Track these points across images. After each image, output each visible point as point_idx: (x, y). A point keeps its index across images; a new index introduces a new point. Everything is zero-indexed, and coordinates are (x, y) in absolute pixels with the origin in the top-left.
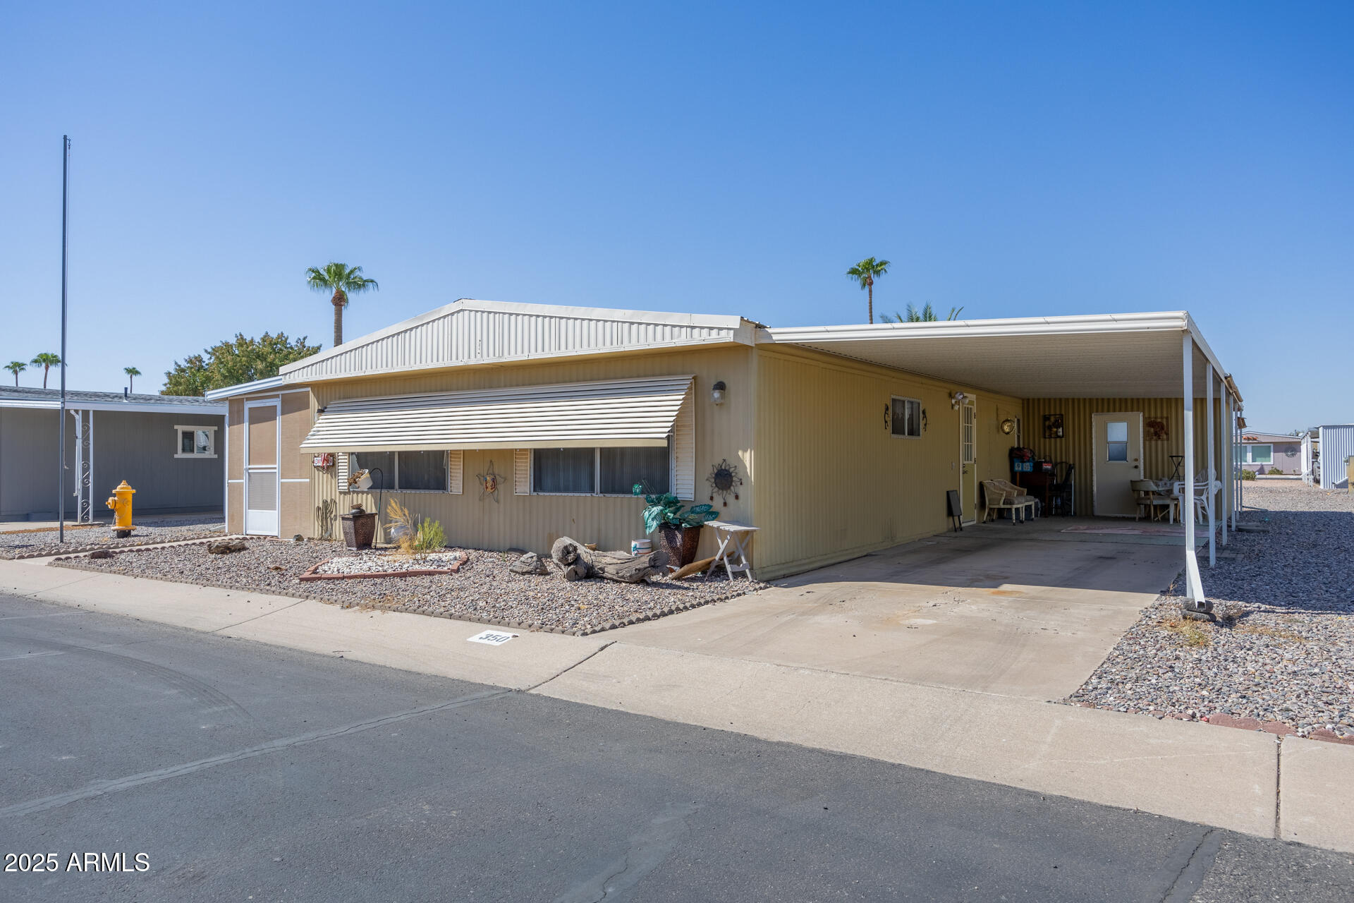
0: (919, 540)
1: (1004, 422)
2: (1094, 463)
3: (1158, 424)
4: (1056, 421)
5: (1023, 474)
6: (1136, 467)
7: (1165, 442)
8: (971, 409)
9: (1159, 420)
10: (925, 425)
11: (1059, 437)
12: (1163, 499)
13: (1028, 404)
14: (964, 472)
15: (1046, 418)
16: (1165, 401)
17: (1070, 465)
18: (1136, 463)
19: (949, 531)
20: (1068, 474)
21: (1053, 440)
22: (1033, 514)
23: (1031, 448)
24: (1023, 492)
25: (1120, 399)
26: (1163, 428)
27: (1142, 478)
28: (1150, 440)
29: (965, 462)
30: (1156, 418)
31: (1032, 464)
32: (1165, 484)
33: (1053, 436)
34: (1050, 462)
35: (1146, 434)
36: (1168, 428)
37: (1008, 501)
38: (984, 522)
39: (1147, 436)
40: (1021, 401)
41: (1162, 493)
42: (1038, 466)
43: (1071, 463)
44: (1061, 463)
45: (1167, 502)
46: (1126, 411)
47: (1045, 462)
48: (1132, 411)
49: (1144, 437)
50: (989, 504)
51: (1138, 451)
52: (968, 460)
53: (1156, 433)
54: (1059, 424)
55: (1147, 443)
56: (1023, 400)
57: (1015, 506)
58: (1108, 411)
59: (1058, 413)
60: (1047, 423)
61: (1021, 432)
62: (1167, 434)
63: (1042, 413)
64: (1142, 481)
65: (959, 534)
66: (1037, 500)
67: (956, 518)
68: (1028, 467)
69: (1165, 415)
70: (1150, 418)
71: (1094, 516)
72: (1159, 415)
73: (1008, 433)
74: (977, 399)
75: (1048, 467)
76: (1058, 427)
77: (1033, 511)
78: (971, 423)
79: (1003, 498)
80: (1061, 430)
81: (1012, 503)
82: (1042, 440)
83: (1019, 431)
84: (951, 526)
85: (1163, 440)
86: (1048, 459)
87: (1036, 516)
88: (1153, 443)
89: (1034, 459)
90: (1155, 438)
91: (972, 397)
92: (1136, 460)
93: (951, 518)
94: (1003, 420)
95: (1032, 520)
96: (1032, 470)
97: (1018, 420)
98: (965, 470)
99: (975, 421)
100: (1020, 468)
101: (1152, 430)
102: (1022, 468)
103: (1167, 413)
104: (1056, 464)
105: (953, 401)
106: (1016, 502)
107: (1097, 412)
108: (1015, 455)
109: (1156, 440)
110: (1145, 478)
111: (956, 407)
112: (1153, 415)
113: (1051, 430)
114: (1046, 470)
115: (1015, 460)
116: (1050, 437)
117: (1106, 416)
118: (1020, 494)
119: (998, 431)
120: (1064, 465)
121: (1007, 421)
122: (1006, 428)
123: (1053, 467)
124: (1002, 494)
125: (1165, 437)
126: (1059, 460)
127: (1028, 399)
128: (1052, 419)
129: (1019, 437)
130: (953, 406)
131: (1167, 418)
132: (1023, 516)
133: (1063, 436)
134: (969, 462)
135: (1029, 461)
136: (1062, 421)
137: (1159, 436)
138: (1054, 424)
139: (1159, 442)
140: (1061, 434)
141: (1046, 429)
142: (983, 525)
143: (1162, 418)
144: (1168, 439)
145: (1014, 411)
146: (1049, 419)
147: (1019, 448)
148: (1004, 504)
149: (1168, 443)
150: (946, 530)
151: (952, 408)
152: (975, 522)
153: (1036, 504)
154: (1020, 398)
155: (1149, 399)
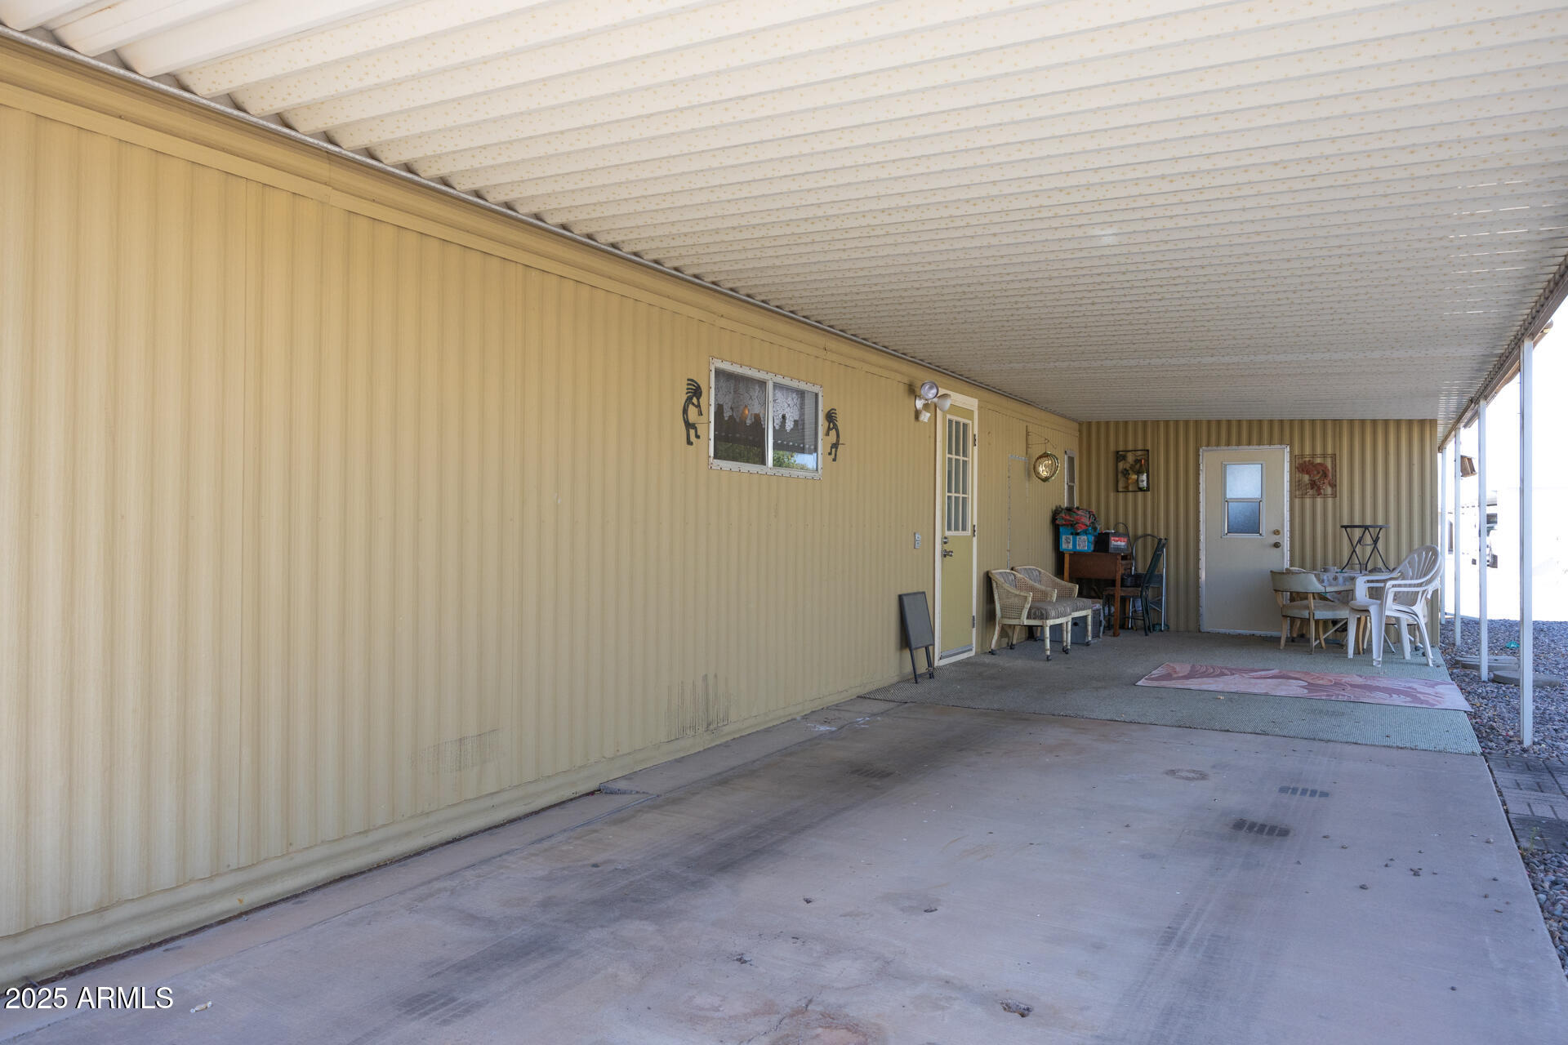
0: (805, 717)
1: (1040, 457)
2: (1202, 538)
3: (1316, 466)
4: (1137, 461)
5: (1075, 555)
6: (1277, 545)
7: (1330, 501)
8: (965, 425)
9: (1318, 461)
10: (835, 446)
11: (1141, 489)
12: (1333, 608)
13: (1088, 430)
14: (946, 554)
15: (1119, 456)
16: (1330, 426)
17: (1160, 539)
18: (1275, 539)
19: (904, 680)
20: (1156, 557)
21: (1130, 495)
22: (1090, 633)
23: (1094, 509)
24: (1072, 590)
25: (1250, 422)
26: (1325, 475)
27: (1287, 565)
28: (1302, 497)
29: (947, 533)
30: (1313, 456)
31: (1092, 538)
32: (1335, 578)
33: (1130, 489)
34: (1126, 535)
35: (1296, 486)
36: (1334, 475)
37: (1038, 613)
38: (992, 653)
39: (1297, 490)
40: (1076, 425)
41: (1328, 596)
42: (1102, 542)
43: (1162, 536)
44: (1145, 536)
45: (1343, 613)
46: (1260, 443)
47: (1116, 534)
48: (1270, 444)
49: (1291, 491)
50: (1002, 617)
51: (1280, 515)
52: (956, 529)
53: (1313, 484)
54: (1141, 466)
55: (1297, 501)
56: (1080, 424)
57: (1050, 622)
58: (1228, 444)
59: (1140, 447)
60: (1121, 465)
61: (1077, 480)
62: (1333, 486)
63: (1112, 448)
64: (1288, 572)
65: (926, 686)
66: (1098, 606)
67: (921, 655)
68: (1084, 543)
69: (1330, 451)
70: (1302, 456)
71: (1200, 631)
72: (1319, 451)
73: (1045, 480)
74: (980, 408)
75: (1119, 543)
76: (1139, 473)
77: (1090, 628)
78: (965, 455)
79: (1028, 606)
80: (1144, 477)
81: (1044, 616)
82: (1112, 495)
83: (1072, 478)
84: (909, 668)
85: (1325, 496)
86: (1121, 529)
87: (1096, 635)
88: (1308, 501)
89: (1095, 529)
90: (1311, 492)
91: (970, 402)
92: (1276, 532)
93: (907, 653)
94: (1037, 456)
95: (1088, 644)
96: (1092, 549)
97: (1071, 460)
98: (948, 547)
99: (974, 453)
100: (1071, 546)
101: (1306, 478)
102: (1074, 545)
103: (1334, 447)
104: (1136, 538)
105: (919, 404)
106: (1053, 613)
107: (1208, 445)
108: (1061, 521)
109: (1313, 497)
110: (1291, 565)
111: (925, 417)
112: (1308, 451)
113: (1128, 479)
114: (1118, 548)
115: (1061, 529)
116: (1126, 490)
117: (1223, 453)
118: (1064, 596)
119: (1029, 475)
120: (1149, 539)
121: (1045, 455)
122: (1043, 471)
123: (1129, 543)
124: (1026, 598)
125: (1329, 490)
126: (1140, 532)
127: (1089, 423)
128: (1130, 458)
129: (1071, 489)
130: (917, 414)
131: (1334, 456)
132: (1068, 638)
133: (1148, 489)
134: (960, 533)
135: (1086, 533)
136: (1147, 461)
137: (1319, 489)
138: (1132, 467)
139: (1319, 500)
140: (1145, 483)
141: (1120, 475)
142: (988, 659)
143: (1324, 456)
144: (1334, 495)
145: (1063, 441)
146: (1124, 458)
147: (1069, 510)
148: (1029, 617)
149: (1334, 504)
150: (896, 679)
151: (917, 417)
152: (972, 653)
153: (1096, 613)
154: (1074, 420)
155: (1302, 422)
